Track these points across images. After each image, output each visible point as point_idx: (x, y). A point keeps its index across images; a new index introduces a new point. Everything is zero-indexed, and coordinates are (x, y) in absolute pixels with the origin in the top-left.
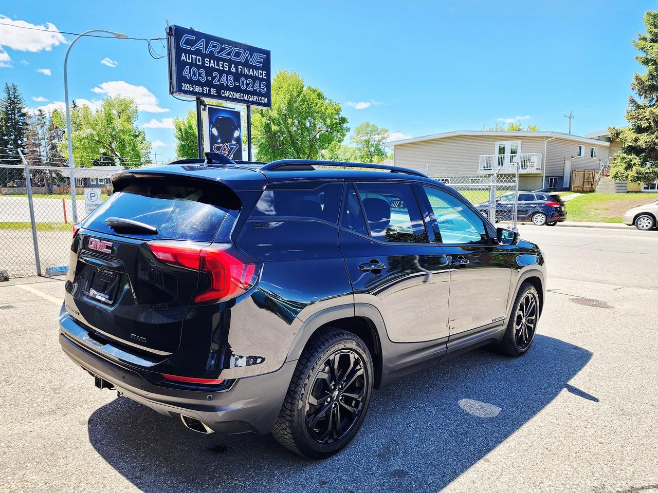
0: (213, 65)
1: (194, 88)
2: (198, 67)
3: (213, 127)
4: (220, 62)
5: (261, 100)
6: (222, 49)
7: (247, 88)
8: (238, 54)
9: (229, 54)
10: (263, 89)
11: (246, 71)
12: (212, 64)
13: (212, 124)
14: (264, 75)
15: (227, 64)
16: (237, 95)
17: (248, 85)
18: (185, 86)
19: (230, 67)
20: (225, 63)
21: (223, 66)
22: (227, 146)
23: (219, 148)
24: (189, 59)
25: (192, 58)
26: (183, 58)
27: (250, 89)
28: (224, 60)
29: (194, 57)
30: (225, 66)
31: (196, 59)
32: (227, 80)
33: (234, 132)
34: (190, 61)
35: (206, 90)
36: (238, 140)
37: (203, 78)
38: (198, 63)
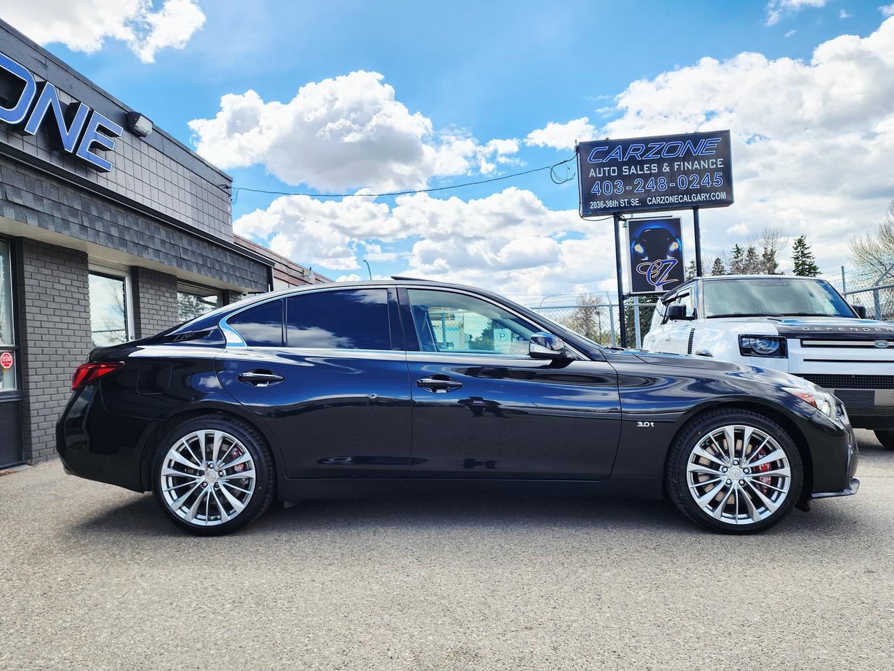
0: (635, 171)
1: (606, 204)
2: (612, 179)
3: (635, 244)
4: (645, 166)
5: (714, 196)
6: (648, 150)
7: (689, 186)
8: (672, 150)
9: (659, 152)
10: (718, 182)
11: (688, 165)
12: (633, 170)
13: (633, 239)
14: (719, 163)
15: (656, 165)
16: (672, 199)
17: (690, 182)
18: (594, 205)
19: (660, 167)
20: (653, 165)
21: (650, 169)
22: (659, 264)
23: (645, 268)
24: (600, 173)
25: (604, 171)
26: (592, 173)
27: (696, 186)
28: (651, 162)
29: (607, 169)
30: (653, 168)
31: (609, 171)
32: (656, 185)
33: (670, 243)
34: (602, 175)
35: (625, 202)
36: (678, 254)
37: (619, 189)
38: (612, 174)
